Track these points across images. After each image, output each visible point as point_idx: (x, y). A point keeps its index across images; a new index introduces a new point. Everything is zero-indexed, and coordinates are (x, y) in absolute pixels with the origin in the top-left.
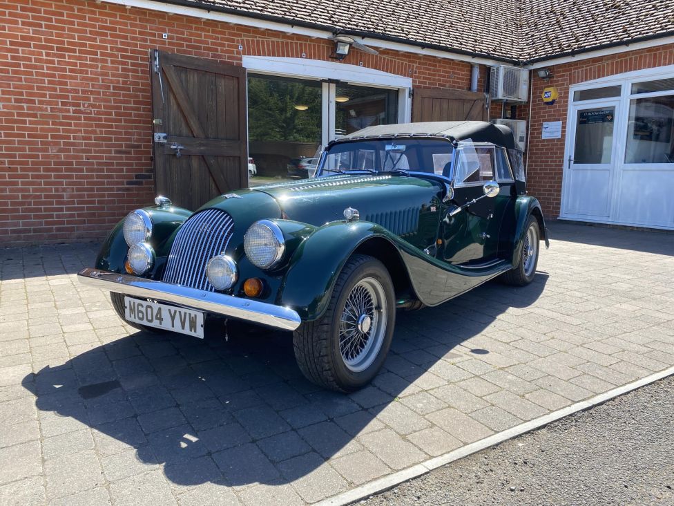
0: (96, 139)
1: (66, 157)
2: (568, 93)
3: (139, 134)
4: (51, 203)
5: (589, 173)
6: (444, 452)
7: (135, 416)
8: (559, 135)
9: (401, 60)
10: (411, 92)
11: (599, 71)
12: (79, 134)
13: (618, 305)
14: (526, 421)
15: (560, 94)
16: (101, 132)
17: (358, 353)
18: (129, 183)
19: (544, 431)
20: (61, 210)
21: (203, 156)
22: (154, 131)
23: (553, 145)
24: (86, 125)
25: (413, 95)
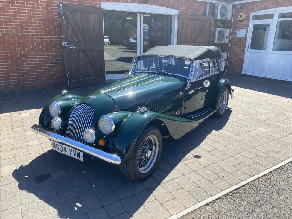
0: (37, 44)
1: (24, 53)
2: (250, 16)
3: (56, 41)
4: (19, 73)
5: (256, 54)
6: (177, 212)
7: (57, 193)
8: (244, 36)
9: (174, 1)
10: (178, 17)
11: (264, 6)
12: (29, 42)
13: (259, 129)
14: (211, 196)
15: (246, 16)
16: (39, 41)
17: (146, 164)
18: (52, 63)
19: (218, 201)
20: (24, 76)
21: (84, 51)
22: (62, 41)
23: (241, 40)
24: (32, 38)
25: (179, 18)
